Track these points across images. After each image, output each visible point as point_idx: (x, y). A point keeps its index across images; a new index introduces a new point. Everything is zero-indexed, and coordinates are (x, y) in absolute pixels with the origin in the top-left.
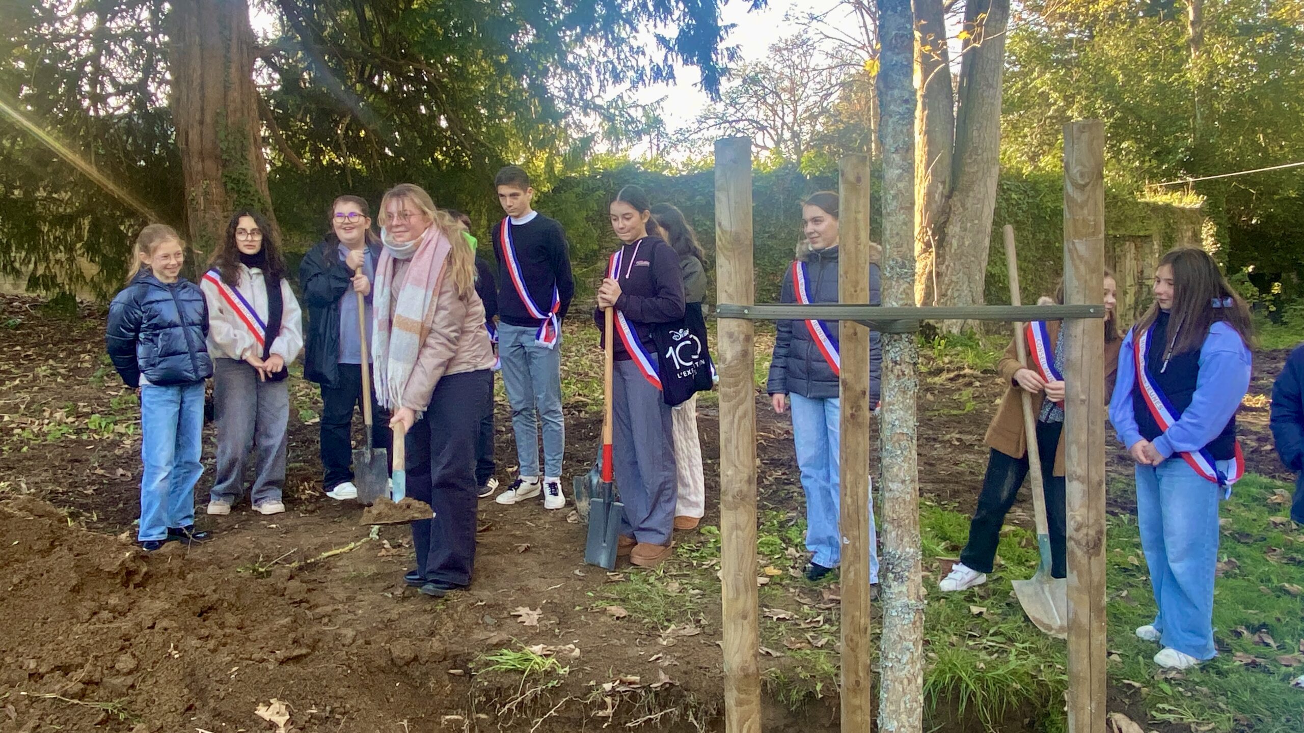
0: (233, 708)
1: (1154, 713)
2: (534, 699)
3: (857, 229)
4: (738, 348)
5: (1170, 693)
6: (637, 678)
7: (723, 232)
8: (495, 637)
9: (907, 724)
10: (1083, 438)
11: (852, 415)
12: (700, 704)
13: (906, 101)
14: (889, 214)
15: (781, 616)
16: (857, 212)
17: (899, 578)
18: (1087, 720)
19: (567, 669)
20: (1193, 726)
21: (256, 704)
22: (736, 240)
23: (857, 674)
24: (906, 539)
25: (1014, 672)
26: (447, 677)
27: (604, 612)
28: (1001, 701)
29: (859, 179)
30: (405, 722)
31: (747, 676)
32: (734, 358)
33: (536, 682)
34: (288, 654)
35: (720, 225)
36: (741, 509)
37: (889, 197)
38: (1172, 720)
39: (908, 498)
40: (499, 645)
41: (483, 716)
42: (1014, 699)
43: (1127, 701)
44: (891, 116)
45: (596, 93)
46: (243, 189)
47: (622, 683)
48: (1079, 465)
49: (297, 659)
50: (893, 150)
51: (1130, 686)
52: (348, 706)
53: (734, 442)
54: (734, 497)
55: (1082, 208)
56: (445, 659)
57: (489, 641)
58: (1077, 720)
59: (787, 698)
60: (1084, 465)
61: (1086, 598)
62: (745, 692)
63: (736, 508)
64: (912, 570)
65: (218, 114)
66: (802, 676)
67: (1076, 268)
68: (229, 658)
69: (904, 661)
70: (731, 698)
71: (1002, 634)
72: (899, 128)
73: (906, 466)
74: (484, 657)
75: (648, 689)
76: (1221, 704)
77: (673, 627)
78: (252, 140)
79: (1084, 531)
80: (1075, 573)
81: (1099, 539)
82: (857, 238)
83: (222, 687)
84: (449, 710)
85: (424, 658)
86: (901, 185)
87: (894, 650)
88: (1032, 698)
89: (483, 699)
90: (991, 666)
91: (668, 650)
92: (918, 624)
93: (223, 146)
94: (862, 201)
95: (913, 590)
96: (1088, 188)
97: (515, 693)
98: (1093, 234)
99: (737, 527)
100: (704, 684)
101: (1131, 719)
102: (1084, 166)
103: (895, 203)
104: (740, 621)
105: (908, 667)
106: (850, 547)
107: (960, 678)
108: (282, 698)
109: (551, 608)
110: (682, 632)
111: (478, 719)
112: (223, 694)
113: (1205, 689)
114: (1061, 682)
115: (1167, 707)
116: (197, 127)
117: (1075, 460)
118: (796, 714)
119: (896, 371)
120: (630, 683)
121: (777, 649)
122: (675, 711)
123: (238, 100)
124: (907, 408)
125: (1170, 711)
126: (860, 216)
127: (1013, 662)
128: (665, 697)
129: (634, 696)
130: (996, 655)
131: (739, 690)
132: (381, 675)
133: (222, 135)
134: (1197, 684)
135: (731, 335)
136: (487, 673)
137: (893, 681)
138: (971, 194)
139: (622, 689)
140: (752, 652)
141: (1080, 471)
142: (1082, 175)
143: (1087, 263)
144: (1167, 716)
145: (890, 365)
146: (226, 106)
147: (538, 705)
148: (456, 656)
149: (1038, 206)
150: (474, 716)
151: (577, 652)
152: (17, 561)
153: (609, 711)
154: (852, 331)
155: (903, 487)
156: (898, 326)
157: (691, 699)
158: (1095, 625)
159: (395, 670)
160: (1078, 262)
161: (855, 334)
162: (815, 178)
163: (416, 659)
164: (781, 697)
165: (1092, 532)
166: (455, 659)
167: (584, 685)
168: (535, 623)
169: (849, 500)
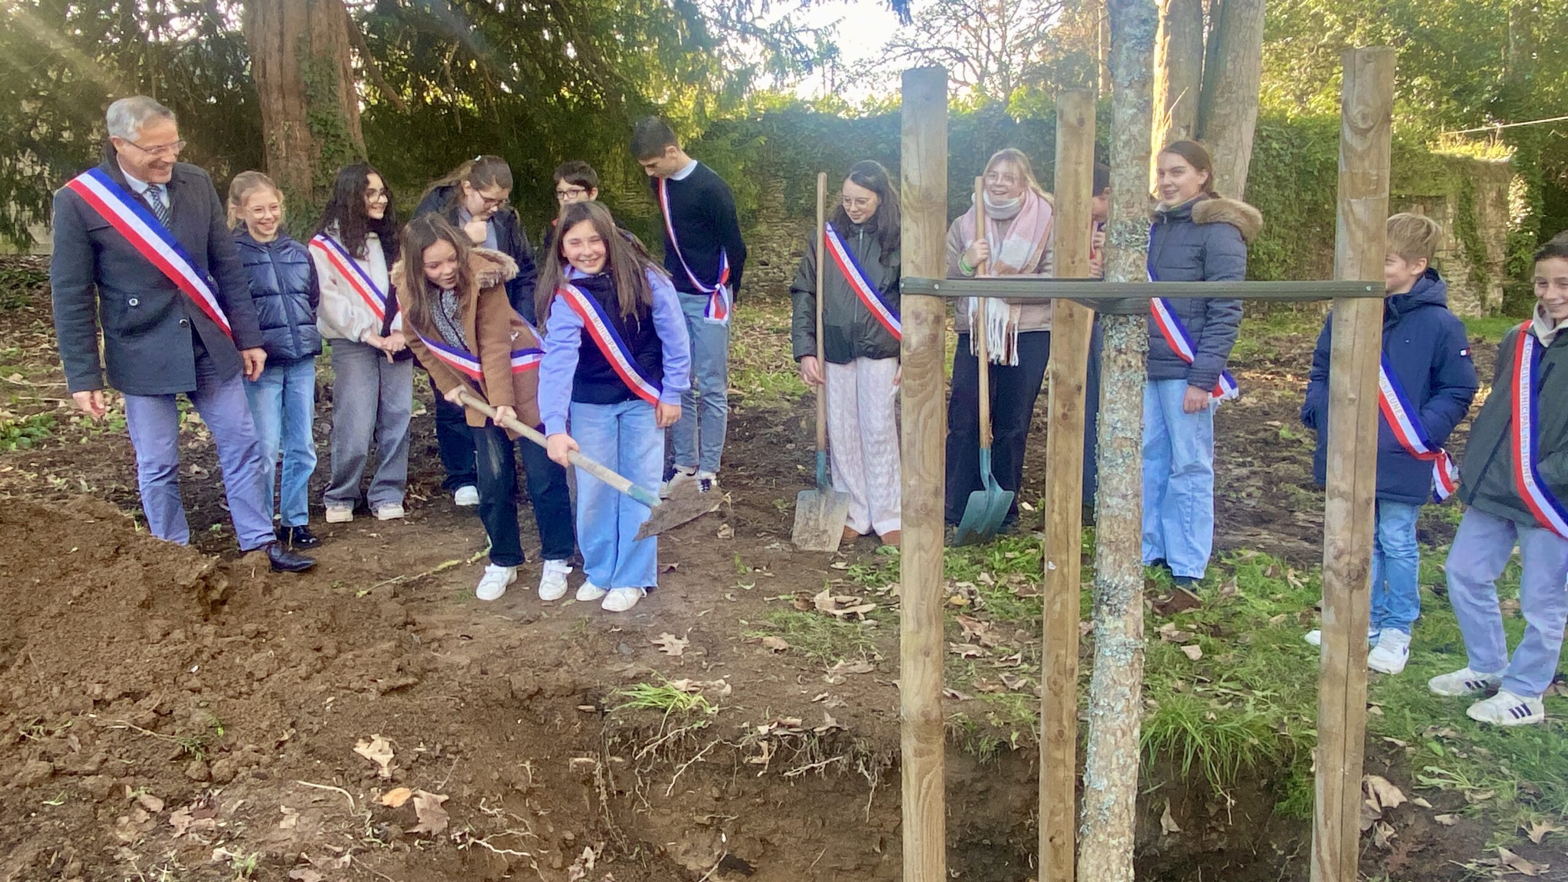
0: (329, 744)
1: (1420, 777)
2: (678, 742)
3: (1077, 185)
4: (926, 331)
5: (1441, 754)
6: (798, 721)
7: (910, 186)
8: (632, 669)
9: (1119, 783)
10: (1350, 446)
11: (1065, 416)
12: (872, 752)
13: (1144, 22)
14: (1118, 166)
15: (971, 653)
16: (1078, 163)
17: (1114, 611)
18: (1338, 783)
19: (716, 708)
20: (1467, 793)
21: (355, 740)
22: (926, 197)
23: (1060, 721)
24: (1126, 565)
25: (1250, 725)
26: (575, 714)
27: (760, 642)
28: (1235, 758)
29: (1081, 122)
30: (528, 765)
31: (927, 722)
32: (922, 343)
33: (679, 722)
34: (392, 683)
35: (907, 178)
36: (925, 526)
37: (1120, 144)
38: (1441, 786)
39: (1129, 515)
40: (636, 679)
41: (618, 759)
42: (1249, 757)
43: (1387, 762)
44: (1125, 41)
45: (757, 13)
46: (332, 132)
47: (780, 725)
48: (1343, 478)
49: (402, 689)
50: (1126, 84)
51: (1392, 745)
52: (461, 744)
53: (918, 446)
54: (916, 511)
55: (1362, 158)
56: (573, 693)
57: (625, 674)
58: (1326, 784)
59: (977, 749)
60: (1350, 479)
61: (1344, 639)
62: (927, 741)
63: (919, 526)
64: (1132, 602)
65: (300, 40)
66: (993, 723)
67: (1351, 233)
68: (323, 688)
69: (1119, 708)
70: (908, 747)
71: (1237, 679)
72: (1134, 56)
73: (1128, 477)
74: (619, 692)
75: (811, 734)
76: (1503, 769)
77: (841, 662)
78: (342, 73)
79: (1346, 559)
80: (1332, 608)
81: (1364, 570)
82: (1077, 196)
83: (316, 720)
84: (578, 751)
85: (549, 692)
86: (1135, 129)
87: (1106, 696)
88: (1273, 755)
89: (618, 739)
90: (1224, 718)
91: (835, 689)
92: (1136, 666)
93: (307, 79)
94: (1084, 151)
95: (1131, 627)
96: (1372, 133)
97: (655, 734)
98: (1375, 192)
99: (920, 547)
100: (877, 729)
101: (1393, 783)
102: (1368, 106)
103: (1125, 152)
104: (921, 658)
105: (1123, 716)
106: (1056, 573)
107: (1185, 730)
108: (385, 734)
109: (699, 637)
110: (852, 669)
111: (612, 762)
112: (316, 728)
113: (1484, 751)
114: (1308, 737)
115: (1437, 770)
116: (276, 55)
117: (1338, 473)
118: (987, 766)
119: (1120, 363)
120: (790, 726)
121: (965, 691)
122: (842, 760)
123: (325, 22)
125: (1440, 775)
126: (1082, 169)
127: (1251, 713)
128: (832, 742)
129: (794, 741)
130: (1229, 704)
131: (918, 738)
132: (500, 710)
133: (305, 66)
134: (1475, 744)
135: (917, 316)
136: (623, 710)
137: (1103, 732)
138: (1221, 143)
139: (780, 732)
140: (934, 695)
141: (1345, 486)
142: (1364, 118)
143: (1365, 229)
144: (1435, 781)
145: (1113, 354)
146: (309, 30)
147: (682, 748)
148: (586, 690)
149: (1304, 157)
150: (608, 758)
151: (728, 689)
152: (76, 570)
153: (765, 758)
154: (1067, 311)
155: (1123, 503)
156: (1127, 305)
157: (861, 746)
158: (1354, 671)
159: (516, 704)
160: (1353, 227)
161: (1071, 315)
162: (1026, 122)
163: (540, 691)
164: (969, 748)
165: (1356, 561)
166: (586, 694)
167: (736, 727)
168: (680, 653)
169: (1056, 517)
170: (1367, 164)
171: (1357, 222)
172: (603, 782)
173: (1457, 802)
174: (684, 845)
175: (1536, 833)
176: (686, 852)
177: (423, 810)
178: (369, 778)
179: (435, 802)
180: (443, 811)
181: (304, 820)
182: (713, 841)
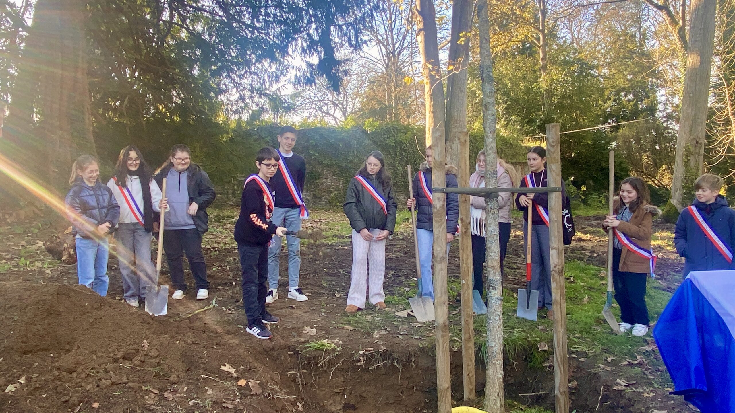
1: (572, 349)
2: (329, 361)
3: (465, 160)
4: (441, 203)
5: (576, 341)
6: (372, 349)
9: (498, 343)
10: (556, 234)
11: (465, 232)
12: (399, 357)
15: (420, 325)
16: (465, 153)
17: (494, 288)
19: (340, 348)
20: (587, 352)
21: (220, 365)
23: (469, 333)
25: (518, 338)
26: (287, 355)
27: (343, 328)
31: (445, 326)
32: (441, 207)
33: (329, 353)
39: (497, 258)
41: (305, 371)
42: (519, 348)
47: (366, 351)
48: (554, 243)
54: (440, 258)
55: (553, 154)
56: (285, 348)
57: (301, 341)
60: (556, 244)
61: (559, 291)
63: (441, 263)
64: (499, 285)
67: (552, 174)
69: (496, 319)
74: (302, 346)
75: (377, 353)
76: (595, 344)
77: (376, 331)
79: (558, 267)
81: (563, 269)
82: (465, 163)
84: (291, 369)
85: (277, 347)
87: (493, 316)
88: (526, 347)
91: (380, 339)
92: (501, 305)
93: (72, 112)
95: (499, 293)
96: (555, 147)
97: (321, 359)
98: (557, 162)
99: (442, 270)
100: (400, 349)
102: (554, 139)
104: (442, 306)
105: (498, 321)
106: (466, 284)
108: (228, 363)
109: (319, 328)
110: (381, 333)
111: (303, 372)
112: (204, 362)
113: (588, 339)
119: (492, 212)
120: (370, 351)
121: (422, 337)
122: (389, 361)
124: (496, 226)
126: (466, 155)
128: (385, 355)
129: (372, 356)
131: (443, 331)
135: (439, 199)
136: (306, 352)
137: (493, 328)
139: (367, 353)
141: (556, 246)
142: (553, 142)
143: (556, 173)
145: (490, 209)
147: (331, 363)
150: (301, 371)
151: (341, 342)
153: (362, 363)
155: (495, 254)
156: (493, 195)
157: (395, 355)
158: (562, 300)
159: (265, 353)
162: (373, 132)
163: (273, 348)
165: (560, 268)
166: (289, 348)
167: (350, 353)
168: (315, 334)
169: (465, 265)
170: (555, 155)
171: (553, 171)
172: (300, 379)
173: (585, 355)
174: (331, 401)
175: (609, 360)
176: (331, 404)
177: (253, 386)
178: (229, 377)
179: (256, 383)
180: (258, 386)
181: (214, 391)
182: (341, 399)
